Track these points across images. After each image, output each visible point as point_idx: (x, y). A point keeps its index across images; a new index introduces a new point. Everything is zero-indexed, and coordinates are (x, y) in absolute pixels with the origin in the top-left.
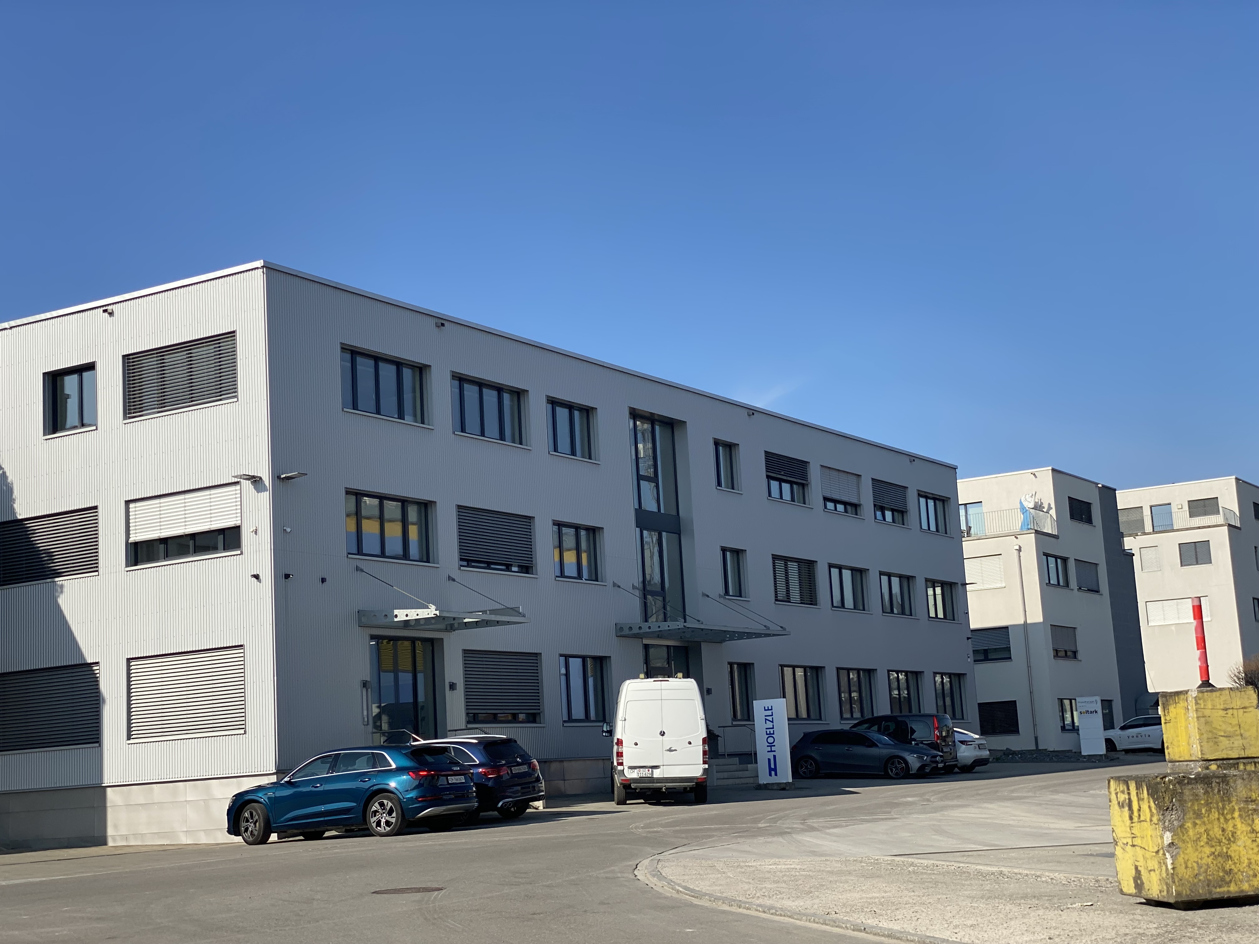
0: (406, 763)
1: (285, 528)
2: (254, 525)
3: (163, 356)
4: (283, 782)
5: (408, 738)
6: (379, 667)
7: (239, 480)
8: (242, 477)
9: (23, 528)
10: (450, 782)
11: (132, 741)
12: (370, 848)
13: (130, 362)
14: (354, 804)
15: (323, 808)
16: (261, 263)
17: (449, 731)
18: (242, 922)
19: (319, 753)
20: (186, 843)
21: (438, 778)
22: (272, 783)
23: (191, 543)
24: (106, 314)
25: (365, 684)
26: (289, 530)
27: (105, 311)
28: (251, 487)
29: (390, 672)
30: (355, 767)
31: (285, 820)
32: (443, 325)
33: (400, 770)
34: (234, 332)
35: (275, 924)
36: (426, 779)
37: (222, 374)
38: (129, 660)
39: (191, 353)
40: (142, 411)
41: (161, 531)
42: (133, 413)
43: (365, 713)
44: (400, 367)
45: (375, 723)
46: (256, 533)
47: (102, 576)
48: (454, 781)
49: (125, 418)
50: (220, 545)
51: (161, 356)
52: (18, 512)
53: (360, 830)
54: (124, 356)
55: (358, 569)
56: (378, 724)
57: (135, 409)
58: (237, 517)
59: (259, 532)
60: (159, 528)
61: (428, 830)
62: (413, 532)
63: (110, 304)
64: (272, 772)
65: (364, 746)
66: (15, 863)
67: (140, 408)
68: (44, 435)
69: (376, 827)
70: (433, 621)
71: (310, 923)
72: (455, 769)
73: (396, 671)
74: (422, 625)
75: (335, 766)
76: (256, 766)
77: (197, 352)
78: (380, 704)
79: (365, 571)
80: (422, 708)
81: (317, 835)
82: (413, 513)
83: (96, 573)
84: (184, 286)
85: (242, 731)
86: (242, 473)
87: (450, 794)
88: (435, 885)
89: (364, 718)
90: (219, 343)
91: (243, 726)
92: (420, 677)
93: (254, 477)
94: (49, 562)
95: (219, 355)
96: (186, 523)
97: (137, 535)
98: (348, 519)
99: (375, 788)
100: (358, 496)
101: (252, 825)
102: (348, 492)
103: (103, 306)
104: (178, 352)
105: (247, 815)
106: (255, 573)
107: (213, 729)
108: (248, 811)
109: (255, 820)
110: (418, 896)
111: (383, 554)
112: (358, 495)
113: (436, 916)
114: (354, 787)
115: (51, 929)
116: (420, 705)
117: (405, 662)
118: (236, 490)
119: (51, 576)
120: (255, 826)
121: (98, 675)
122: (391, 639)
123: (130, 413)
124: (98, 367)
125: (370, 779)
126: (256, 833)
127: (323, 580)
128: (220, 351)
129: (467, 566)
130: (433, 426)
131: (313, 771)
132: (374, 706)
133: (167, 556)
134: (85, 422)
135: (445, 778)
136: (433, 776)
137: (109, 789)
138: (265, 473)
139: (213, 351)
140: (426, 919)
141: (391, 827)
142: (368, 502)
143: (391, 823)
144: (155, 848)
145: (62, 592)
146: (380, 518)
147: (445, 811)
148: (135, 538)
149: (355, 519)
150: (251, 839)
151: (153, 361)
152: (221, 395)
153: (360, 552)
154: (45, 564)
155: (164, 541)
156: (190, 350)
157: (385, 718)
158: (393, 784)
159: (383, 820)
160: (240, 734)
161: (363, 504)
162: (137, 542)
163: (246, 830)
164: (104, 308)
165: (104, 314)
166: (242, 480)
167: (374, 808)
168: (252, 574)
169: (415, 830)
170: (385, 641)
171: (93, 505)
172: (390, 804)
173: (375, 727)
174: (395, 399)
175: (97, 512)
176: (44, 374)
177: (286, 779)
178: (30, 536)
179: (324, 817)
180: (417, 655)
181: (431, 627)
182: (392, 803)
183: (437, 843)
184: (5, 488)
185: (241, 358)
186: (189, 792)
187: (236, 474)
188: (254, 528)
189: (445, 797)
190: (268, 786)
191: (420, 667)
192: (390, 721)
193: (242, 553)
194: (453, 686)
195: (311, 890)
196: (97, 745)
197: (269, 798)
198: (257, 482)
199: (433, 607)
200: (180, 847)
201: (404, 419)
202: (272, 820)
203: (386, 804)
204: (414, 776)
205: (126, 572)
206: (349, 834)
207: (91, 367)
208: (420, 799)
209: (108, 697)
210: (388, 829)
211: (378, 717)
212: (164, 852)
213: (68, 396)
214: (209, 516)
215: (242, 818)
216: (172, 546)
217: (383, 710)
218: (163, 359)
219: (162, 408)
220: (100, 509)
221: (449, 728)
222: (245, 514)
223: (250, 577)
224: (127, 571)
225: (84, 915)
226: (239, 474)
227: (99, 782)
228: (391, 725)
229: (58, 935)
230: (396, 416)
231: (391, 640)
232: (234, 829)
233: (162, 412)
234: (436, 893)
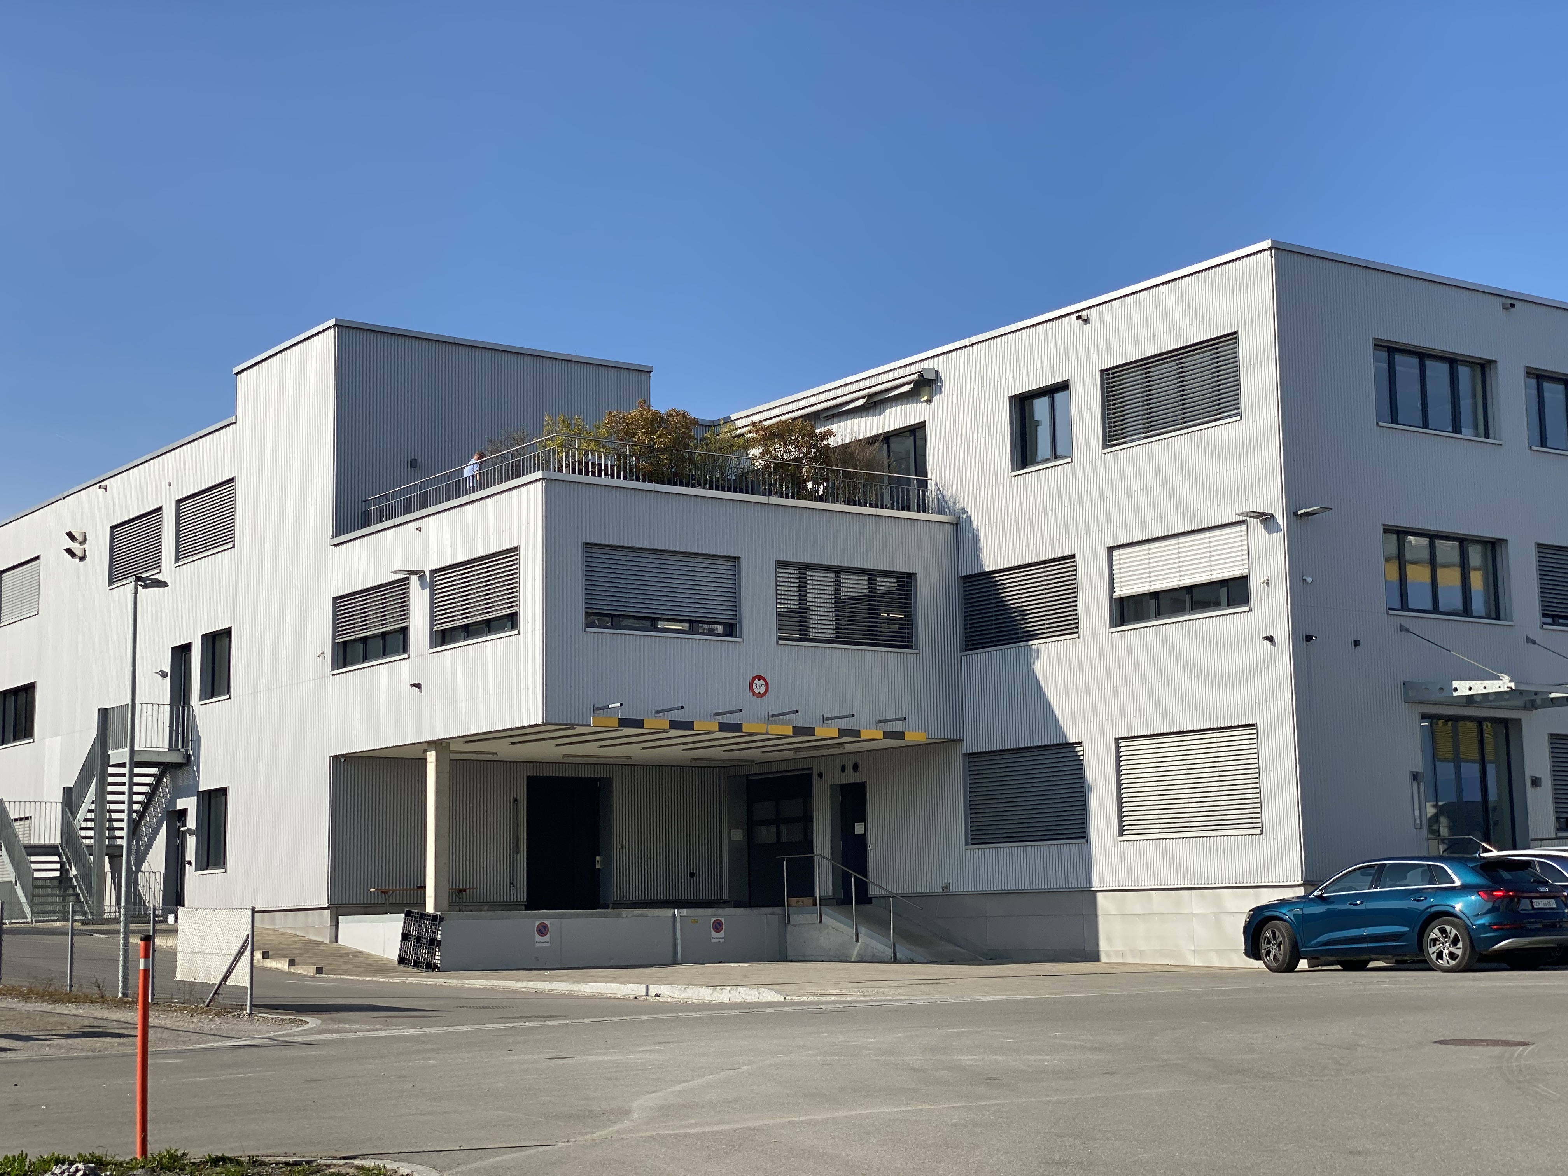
0: (1473, 879)
1: (1304, 578)
2: (1265, 575)
3: (1149, 368)
4: (1312, 896)
5: (1477, 848)
6: (1434, 755)
7: (1244, 518)
8: (1249, 514)
9: (991, 582)
10: (1535, 907)
11: (1124, 838)
12: (1429, 985)
13: (1109, 379)
14: (1407, 929)
15: (1365, 932)
16: (1268, 243)
17: (1533, 840)
18: (1268, 1067)
19: (1360, 862)
20: (1194, 965)
21: (1519, 901)
22: (1298, 897)
23: (1188, 598)
24: (1080, 321)
25: (1415, 777)
26: (1309, 580)
27: (1079, 318)
28: (1261, 527)
29: (1449, 762)
30: (1406, 882)
31: (1318, 943)
32: (1512, 306)
33: (1466, 889)
34: (1235, 333)
35: (1309, 1072)
36: (1502, 902)
37: (1221, 387)
38: (1118, 740)
39: (1182, 363)
40: (1125, 438)
41: (1151, 584)
42: (1115, 440)
43: (1417, 813)
44: (1455, 365)
45: (1430, 826)
46: (1268, 584)
47: (1082, 639)
48: (1541, 906)
49: (1105, 446)
50: (1224, 600)
51: (1146, 369)
52: (986, 564)
53: (1414, 962)
54: (1102, 371)
55: (1402, 628)
56: (1435, 828)
57: (1116, 435)
58: (1243, 565)
59: (1272, 583)
60: (1148, 580)
61: (1509, 967)
62: (1477, 580)
63: (1085, 309)
64: (1297, 883)
65: (1416, 855)
66: (996, 975)
67: (1122, 434)
68: (1012, 471)
69: (1437, 960)
70: (1506, 697)
71: (1354, 1075)
72: (1542, 889)
73: (1457, 761)
74: (1491, 701)
75: (1379, 878)
76: (1278, 875)
77: (1190, 361)
78: (1437, 803)
79: (1411, 631)
80: (1495, 809)
81: (1360, 966)
82: (1475, 556)
83: (1076, 635)
84: (1172, 280)
85: (1258, 831)
86: (1248, 510)
87: (1536, 922)
88: (1519, 1039)
89: (1415, 821)
90: (1217, 348)
91: (1259, 825)
92: (1491, 769)
93: (1263, 514)
94: (1022, 622)
95: (1217, 360)
96: (1181, 574)
97: (1122, 589)
98: (1388, 565)
99: (1434, 909)
100: (1401, 536)
101: (1275, 947)
102: (1387, 530)
103: (1076, 312)
104: (1166, 363)
105: (1268, 934)
106: (1268, 635)
107: (1223, 826)
108: (1270, 930)
109: (1278, 941)
110: (1497, 1050)
111: (1436, 609)
112: (1401, 533)
113: (1521, 1079)
114: (1406, 908)
115: (1039, 1057)
116: (1491, 805)
117: (1470, 748)
118: (1241, 531)
119: (1024, 639)
120: (1280, 950)
121: (1082, 758)
122: (1448, 719)
123: (1110, 441)
124: (1073, 386)
125: (1426, 899)
126: (1280, 958)
127: (1357, 643)
128: (1218, 358)
129: (1554, 624)
130: (1500, 440)
131: (1351, 884)
132: (1429, 805)
133: (1159, 614)
134: (1059, 452)
135: (1528, 901)
136: (1511, 898)
137: (1099, 894)
138: (1277, 509)
139: (1209, 358)
140: (1508, 1081)
141: (1457, 961)
142: (1413, 542)
143: (1456, 956)
144: (1157, 968)
145: (1037, 657)
146: (1431, 564)
147: (1529, 943)
148: (1119, 593)
149: (1397, 564)
150: (1275, 965)
151: (1137, 375)
152: (1220, 414)
153: (1404, 606)
154: (1017, 625)
155: (1155, 595)
156: (1181, 358)
157: (1443, 821)
158: (1459, 906)
159: (1446, 952)
160: (1256, 835)
161: (1406, 545)
162: (1123, 598)
163: (1268, 953)
164: (1078, 314)
165: (1078, 321)
166: (1248, 519)
167: (1432, 936)
168: (1265, 635)
169: (1487, 965)
170: (1441, 722)
171: (1070, 554)
172: (1454, 932)
173: (1431, 831)
174: (1448, 407)
175: (1074, 562)
176: (1011, 397)
177: (1317, 893)
178: (1000, 591)
179: (1367, 943)
180: (1486, 741)
181: (1504, 703)
182: (1457, 930)
183: (1520, 984)
184: (970, 535)
185: (1245, 365)
186: (1195, 903)
187: (1241, 511)
188: (1266, 578)
189: (1529, 926)
190: (1294, 900)
191: (1489, 755)
192: (1452, 824)
193: (1250, 610)
194: (1536, 782)
195: (1353, 1034)
196: (1084, 841)
197: (1294, 915)
198: (1268, 520)
199: (1506, 678)
200: (1188, 969)
201: (1461, 433)
202: (1300, 943)
203: (1448, 931)
204: (1486, 897)
205: (1110, 634)
206: (1401, 966)
207: (1064, 386)
208: (1495, 927)
209: (1095, 784)
210: (1452, 963)
211: (1435, 819)
212: (1168, 974)
213: (1038, 423)
214: (1209, 564)
215: (1262, 940)
216: (1164, 602)
217: (1441, 811)
218: (1149, 372)
219: (1148, 432)
220: (1078, 557)
221: (1532, 836)
222: (1254, 561)
223: (1262, 640)
224: (1112, 633)
225: (1077, 1043)
226: (1244, 511)
227: (1088, 886)
228: (1451, 829)
229: (1047, 1065)
230: (1450, 429)
231: (1448, 721)
232: (1253, 950)
233: (1148, 437)
234: (1521, 1048)
